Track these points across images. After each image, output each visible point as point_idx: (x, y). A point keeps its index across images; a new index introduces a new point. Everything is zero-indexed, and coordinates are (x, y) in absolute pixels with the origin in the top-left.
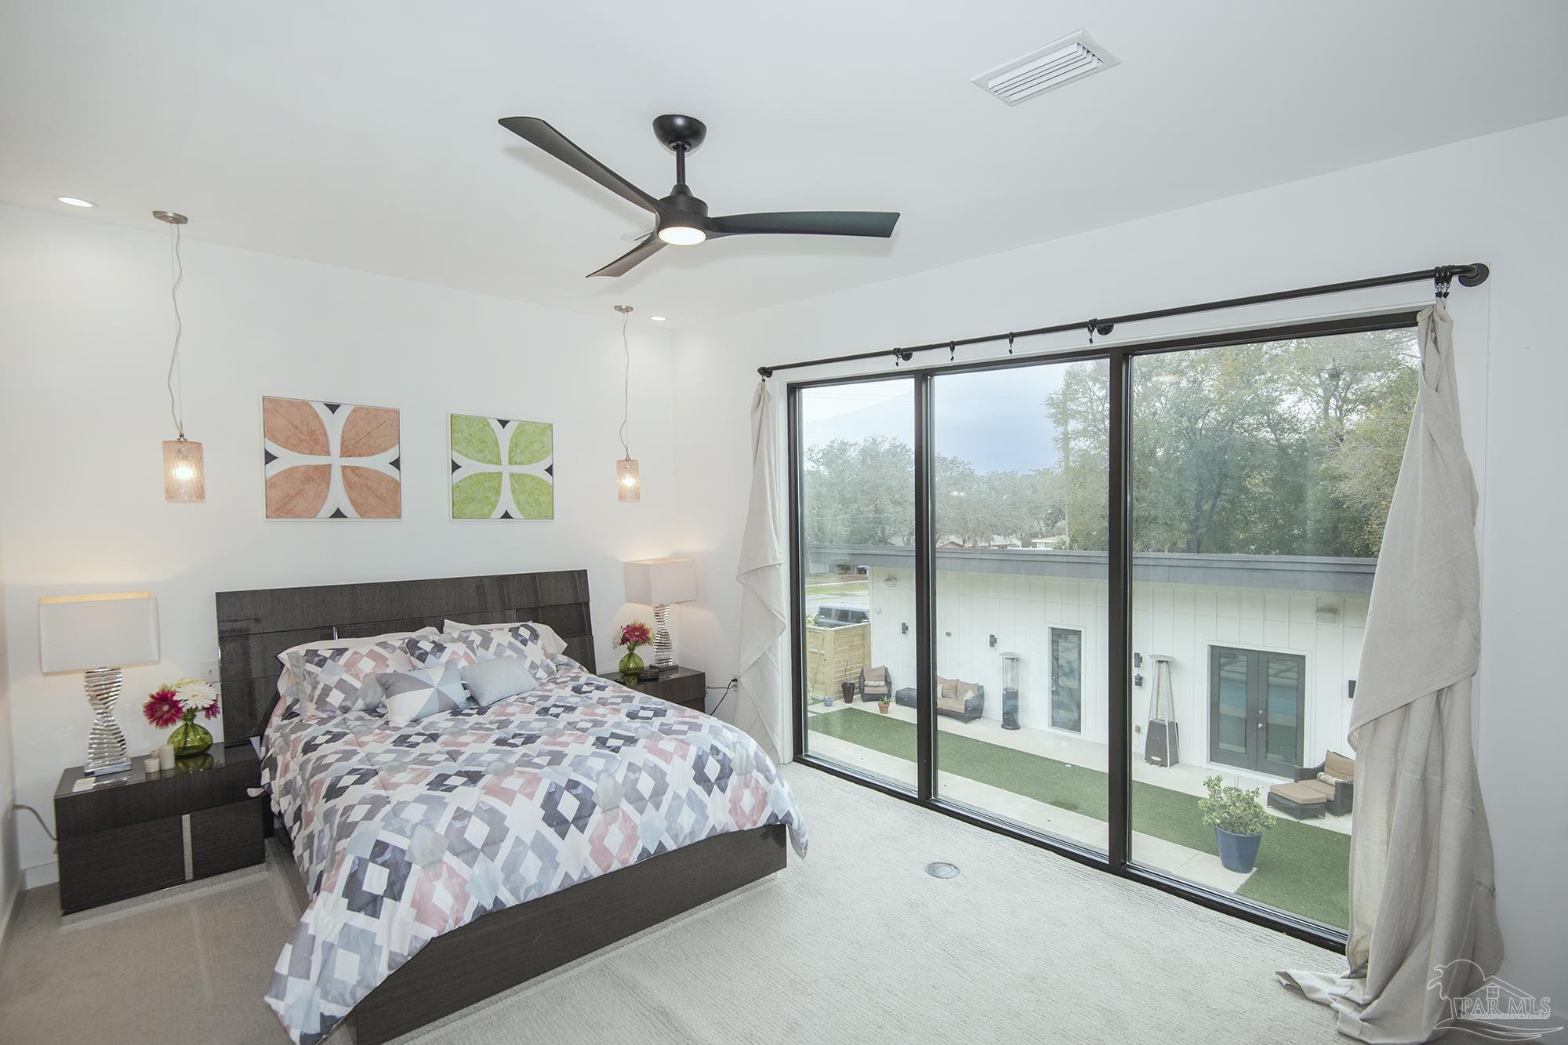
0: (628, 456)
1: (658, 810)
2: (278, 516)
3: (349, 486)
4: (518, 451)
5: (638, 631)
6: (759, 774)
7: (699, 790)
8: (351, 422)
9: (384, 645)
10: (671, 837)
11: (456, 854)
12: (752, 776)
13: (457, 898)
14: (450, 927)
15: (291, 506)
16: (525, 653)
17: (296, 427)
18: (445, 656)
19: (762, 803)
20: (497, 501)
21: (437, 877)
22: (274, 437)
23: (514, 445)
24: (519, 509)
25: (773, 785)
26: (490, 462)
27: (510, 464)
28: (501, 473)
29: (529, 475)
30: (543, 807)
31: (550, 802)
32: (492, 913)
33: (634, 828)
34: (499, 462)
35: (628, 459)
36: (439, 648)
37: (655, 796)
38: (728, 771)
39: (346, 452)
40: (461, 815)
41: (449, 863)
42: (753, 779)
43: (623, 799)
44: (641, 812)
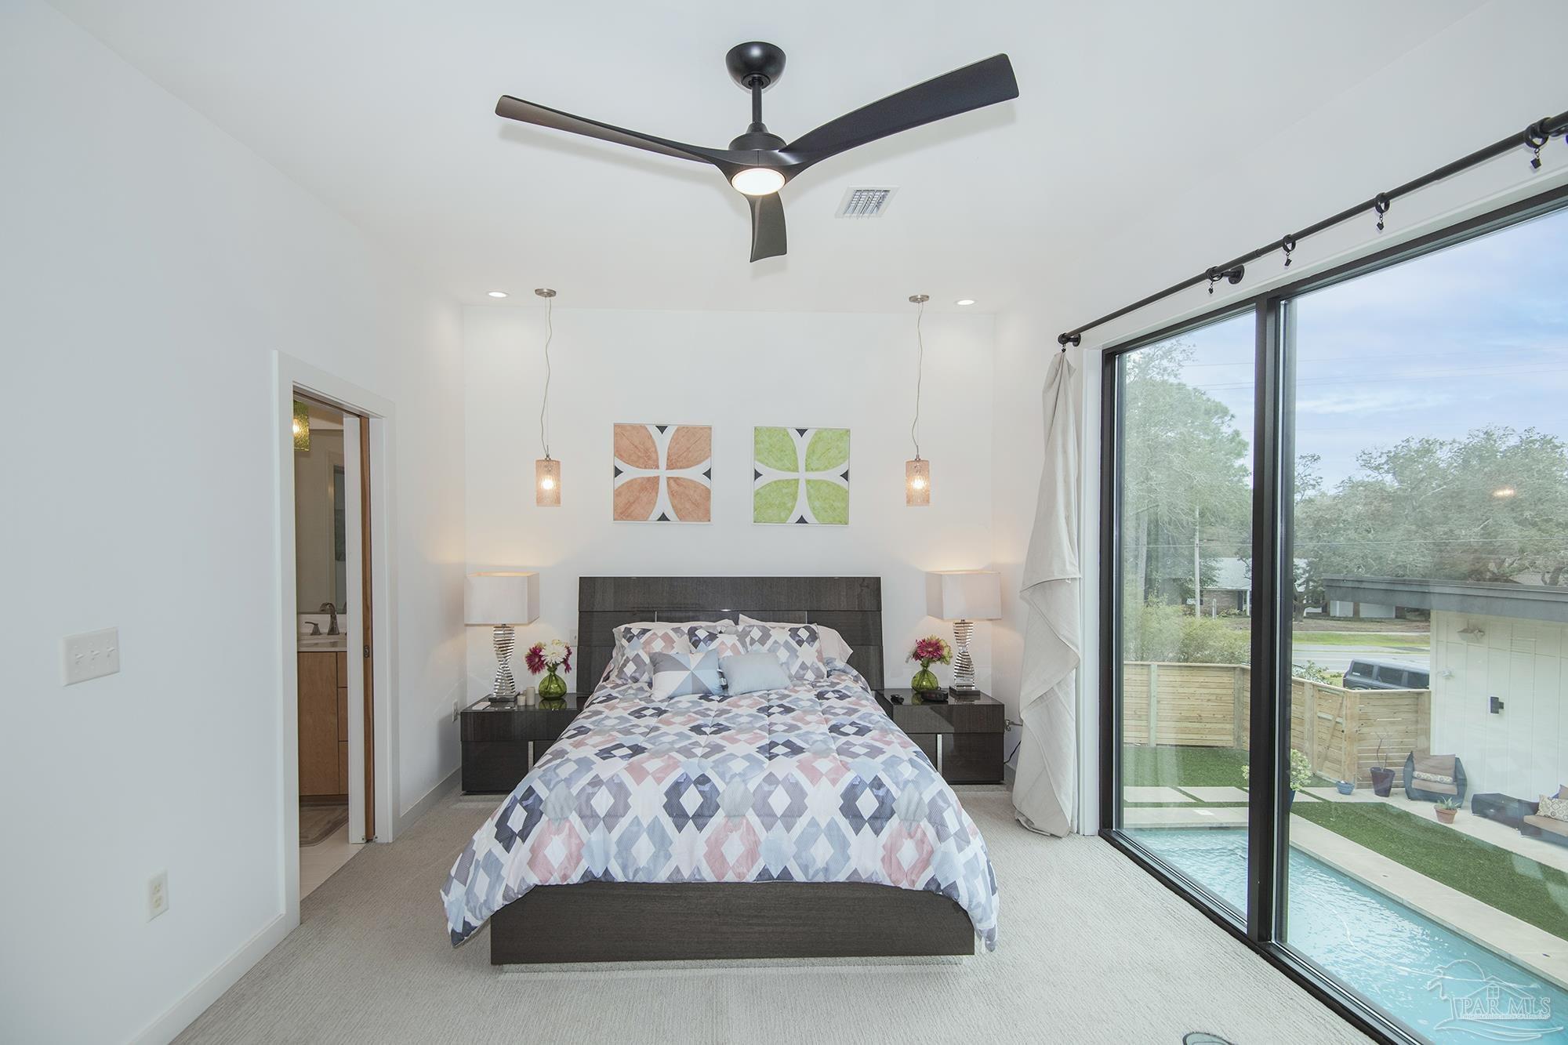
0: (918, 456)
1: (788, 833)
2: (622, 519)
3: (672, 494)
4: (814, 458)
5: (932, 647)
6: (930, 826)
7: (844, 824)
8: (675, 439)
9: (676, 630)
10: (799, 865)
11: (582, 817)
12: (918, 826)
13: (569, 857)
14: (554, 880)
15: (629, 512)
16: (798, 654)
17: (636, 447)
18: (714, 645)
19: (925, 863)
20: (793, 507)
21: (558, 831)
22: (621, 455)
23: (811, 452)
24: (814, 514)
25: (943, 844)
26: (789, 470)
27: (807, 470)
28: (798, 480)
29: (824, 481)
30: (667, 794)
31: (675, 791)
32: (601, 882)
33: (757, 843)
34: (796, 470)
35: (918, 460)
36: (712, 637)
37: (789, 816)
38: (888, 812)
39: (670, 466)
40: (596, 782)
41: (573, 823)
42: (919, 830)
43: (751, 809)
44: (768, 828)
